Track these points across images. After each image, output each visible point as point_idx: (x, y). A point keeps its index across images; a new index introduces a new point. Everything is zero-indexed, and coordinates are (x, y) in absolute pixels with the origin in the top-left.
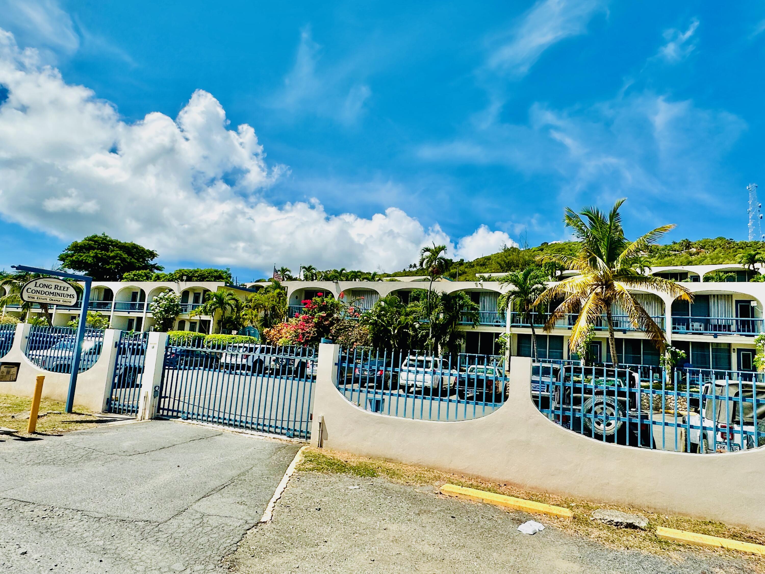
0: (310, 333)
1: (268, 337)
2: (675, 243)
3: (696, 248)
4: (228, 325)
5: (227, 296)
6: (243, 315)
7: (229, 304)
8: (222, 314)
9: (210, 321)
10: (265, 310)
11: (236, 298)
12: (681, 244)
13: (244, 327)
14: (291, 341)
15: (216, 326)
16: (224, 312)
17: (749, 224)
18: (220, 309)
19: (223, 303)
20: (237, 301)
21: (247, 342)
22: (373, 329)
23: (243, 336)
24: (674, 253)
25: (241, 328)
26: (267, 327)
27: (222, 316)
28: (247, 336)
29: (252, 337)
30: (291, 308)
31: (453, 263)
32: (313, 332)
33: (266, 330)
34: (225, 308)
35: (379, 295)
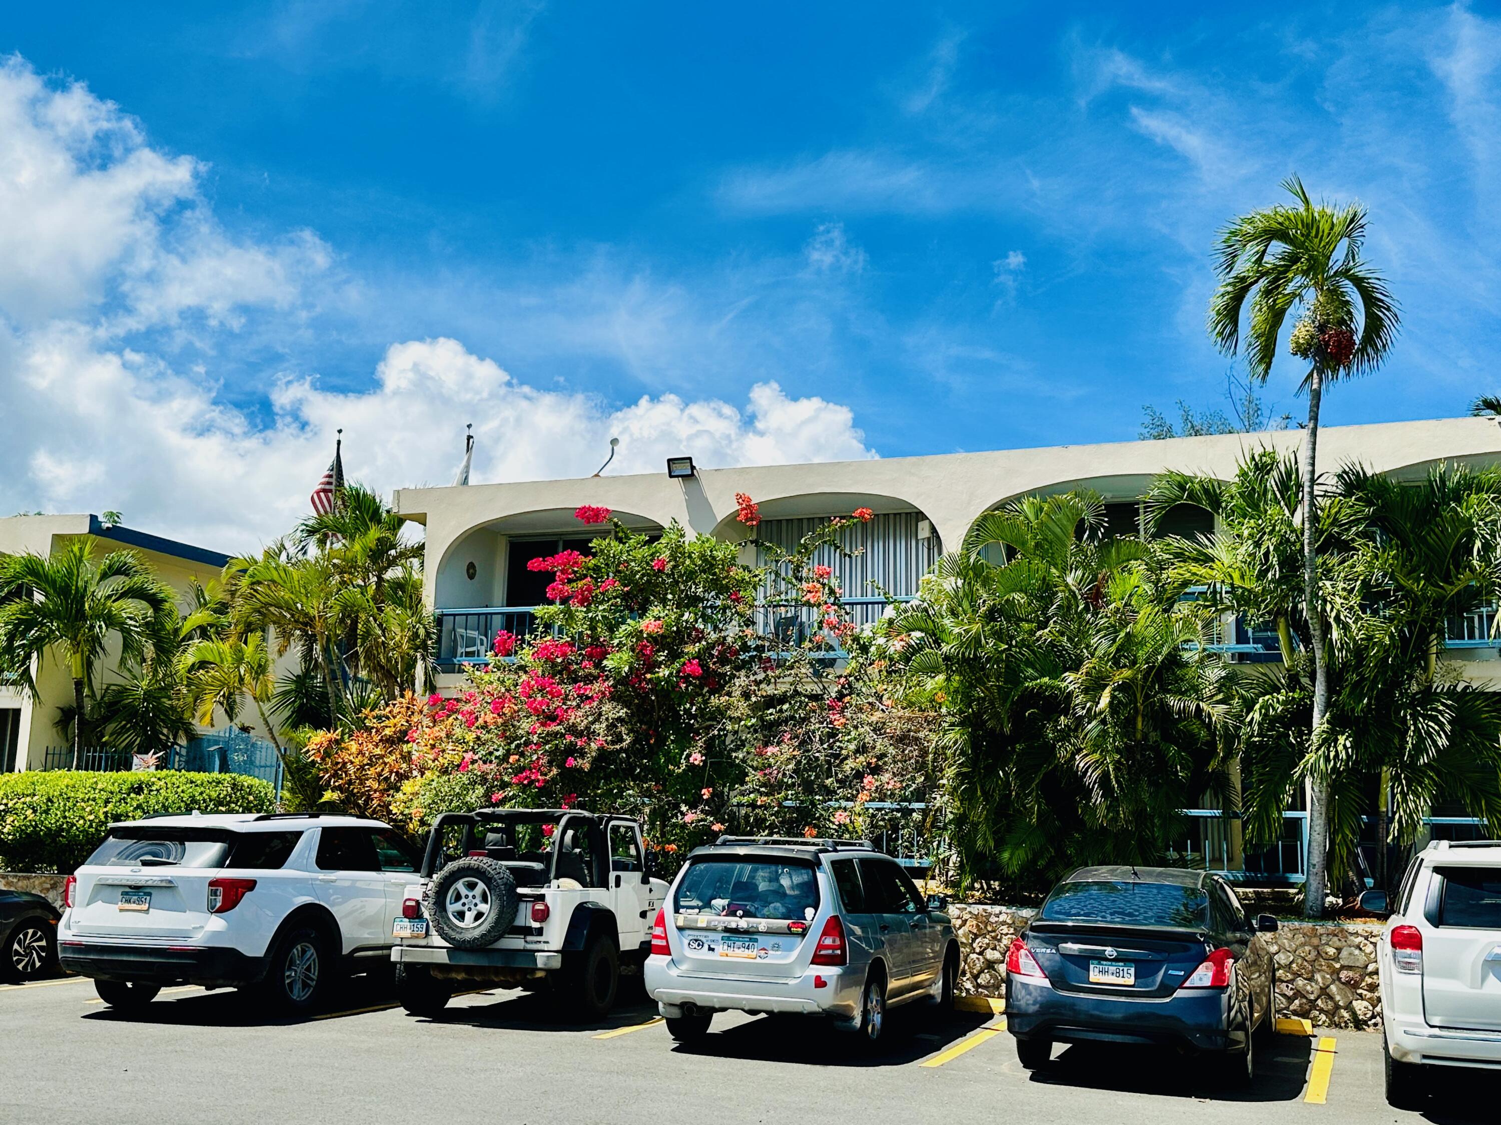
0: (589, 733)
1: (335, 775)
4: (111, 727)
5: (104, 576)
6: (192, 668)
7: (111, 620)
8: (77, 672)
9: (17, 712)
10: (310, 640)
11: (153, 588)
13: (193, 738)
14: (480, 790)
15: (50, 738)
16: (88, 665)
18: (63, 645)
19: (81, 615)
20: (156, 602)
21: (220, 805)
22: (965, 695)
23: (193, 775)
25: (183, 741)
26: (321, 722)
27: (79, 684)
28: (216, 775)
29: (246, 780)
30: (448, 624)
32: (611, 727)
33: (318, 738)
34: (95, 642)
35: (924, 532)
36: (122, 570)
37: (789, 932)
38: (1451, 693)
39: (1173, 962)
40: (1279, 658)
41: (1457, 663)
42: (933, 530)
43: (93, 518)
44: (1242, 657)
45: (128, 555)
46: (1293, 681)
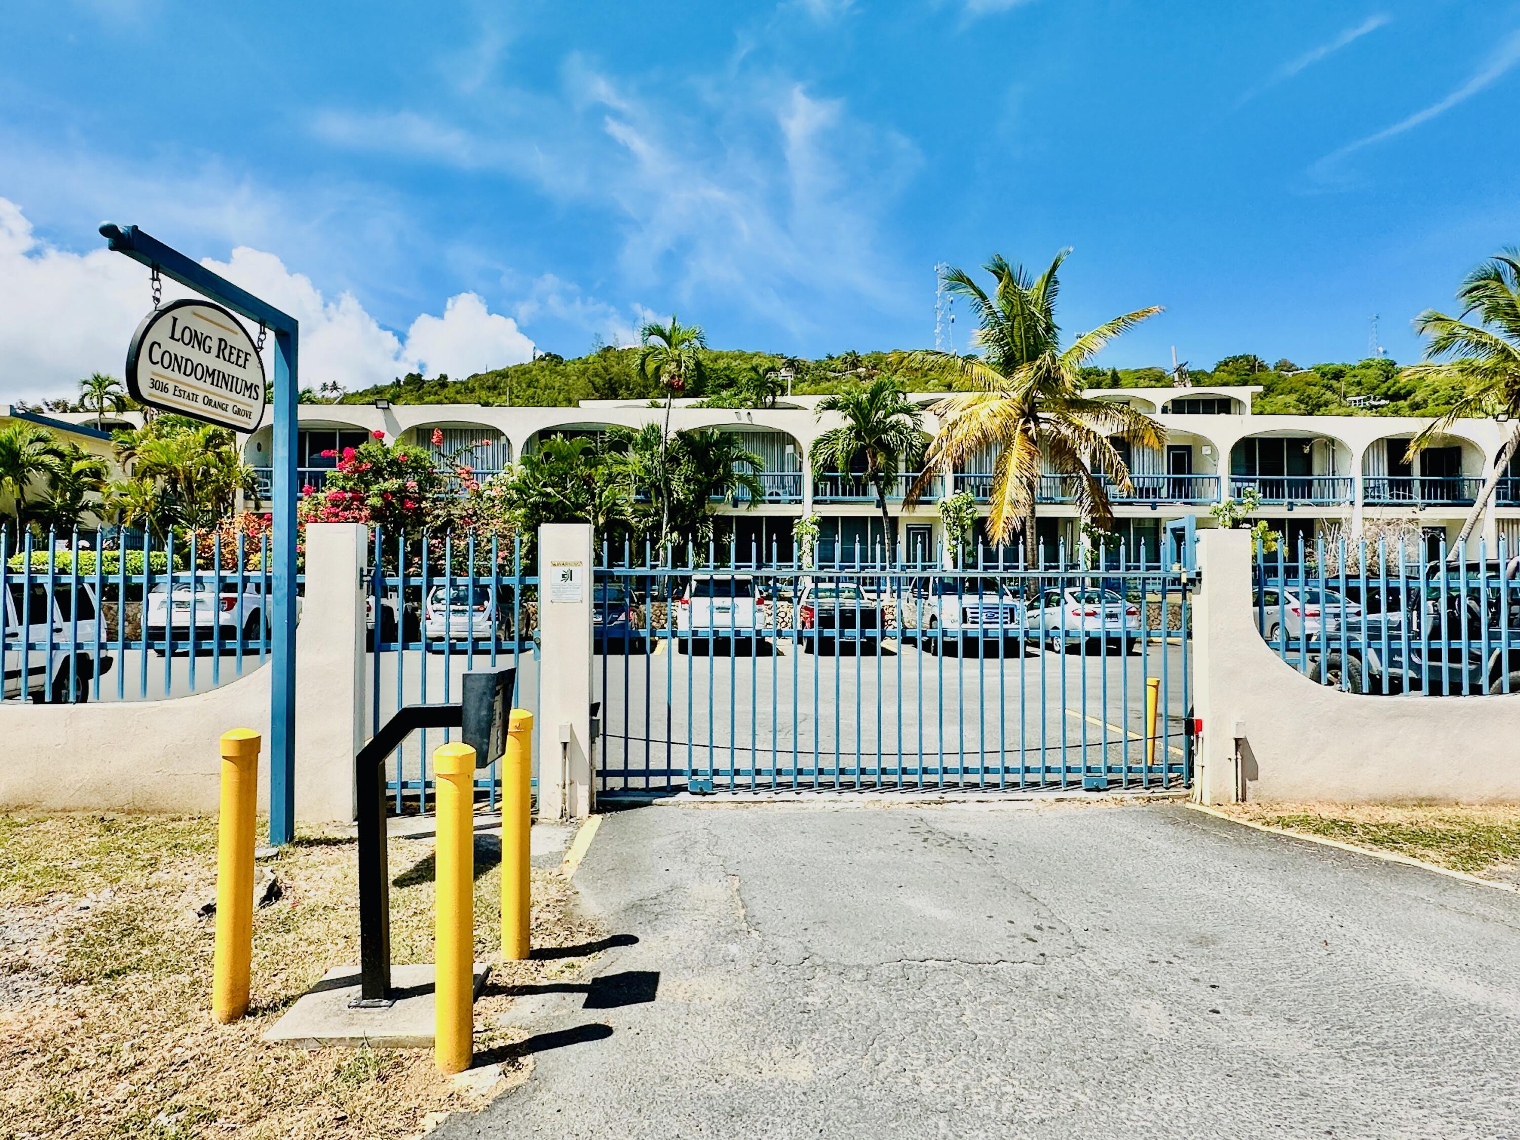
2: (831, 358)
3: (866, 367)
8: (16, 496)
11: (60, 449)
12: (844, 361)
16: (22, 491)
17: (936, 331)
18: (9, 481)
20: (62, 457)
24: (833, 374)
27: (18, 502)
31: (424, 382)
34: (24, 477)
35: (503, 440)
36: (39, 439)
37: (478, 611)
38: (712, 516)
39: (615, 613)
40: (651, 502)
41: (714, 505)
42: (508, 440)
43: (12, 407)
44: (637, 501)
45: (44, 431)
46: (657, 513)
